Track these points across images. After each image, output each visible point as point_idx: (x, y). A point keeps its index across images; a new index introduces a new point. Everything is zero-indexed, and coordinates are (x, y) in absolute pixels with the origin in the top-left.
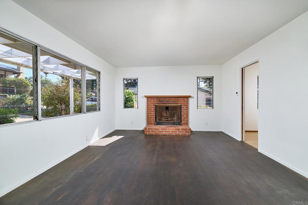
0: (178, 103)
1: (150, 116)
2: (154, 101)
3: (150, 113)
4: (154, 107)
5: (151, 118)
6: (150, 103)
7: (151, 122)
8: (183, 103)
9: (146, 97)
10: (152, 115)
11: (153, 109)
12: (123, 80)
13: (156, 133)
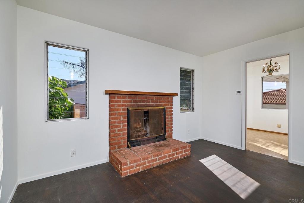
0: (160, 105)
1: (117, 132)
2: (126, 102)
3: (117, 127)
4: (124, 114)
5: (119, 135)
6: (118, 106)
7: (120, 143)
8: (166, 105)
9: (107, 93)
10: (121, 130)
11: (123, 118)
12: (43, 46)
13: (146, 167)
